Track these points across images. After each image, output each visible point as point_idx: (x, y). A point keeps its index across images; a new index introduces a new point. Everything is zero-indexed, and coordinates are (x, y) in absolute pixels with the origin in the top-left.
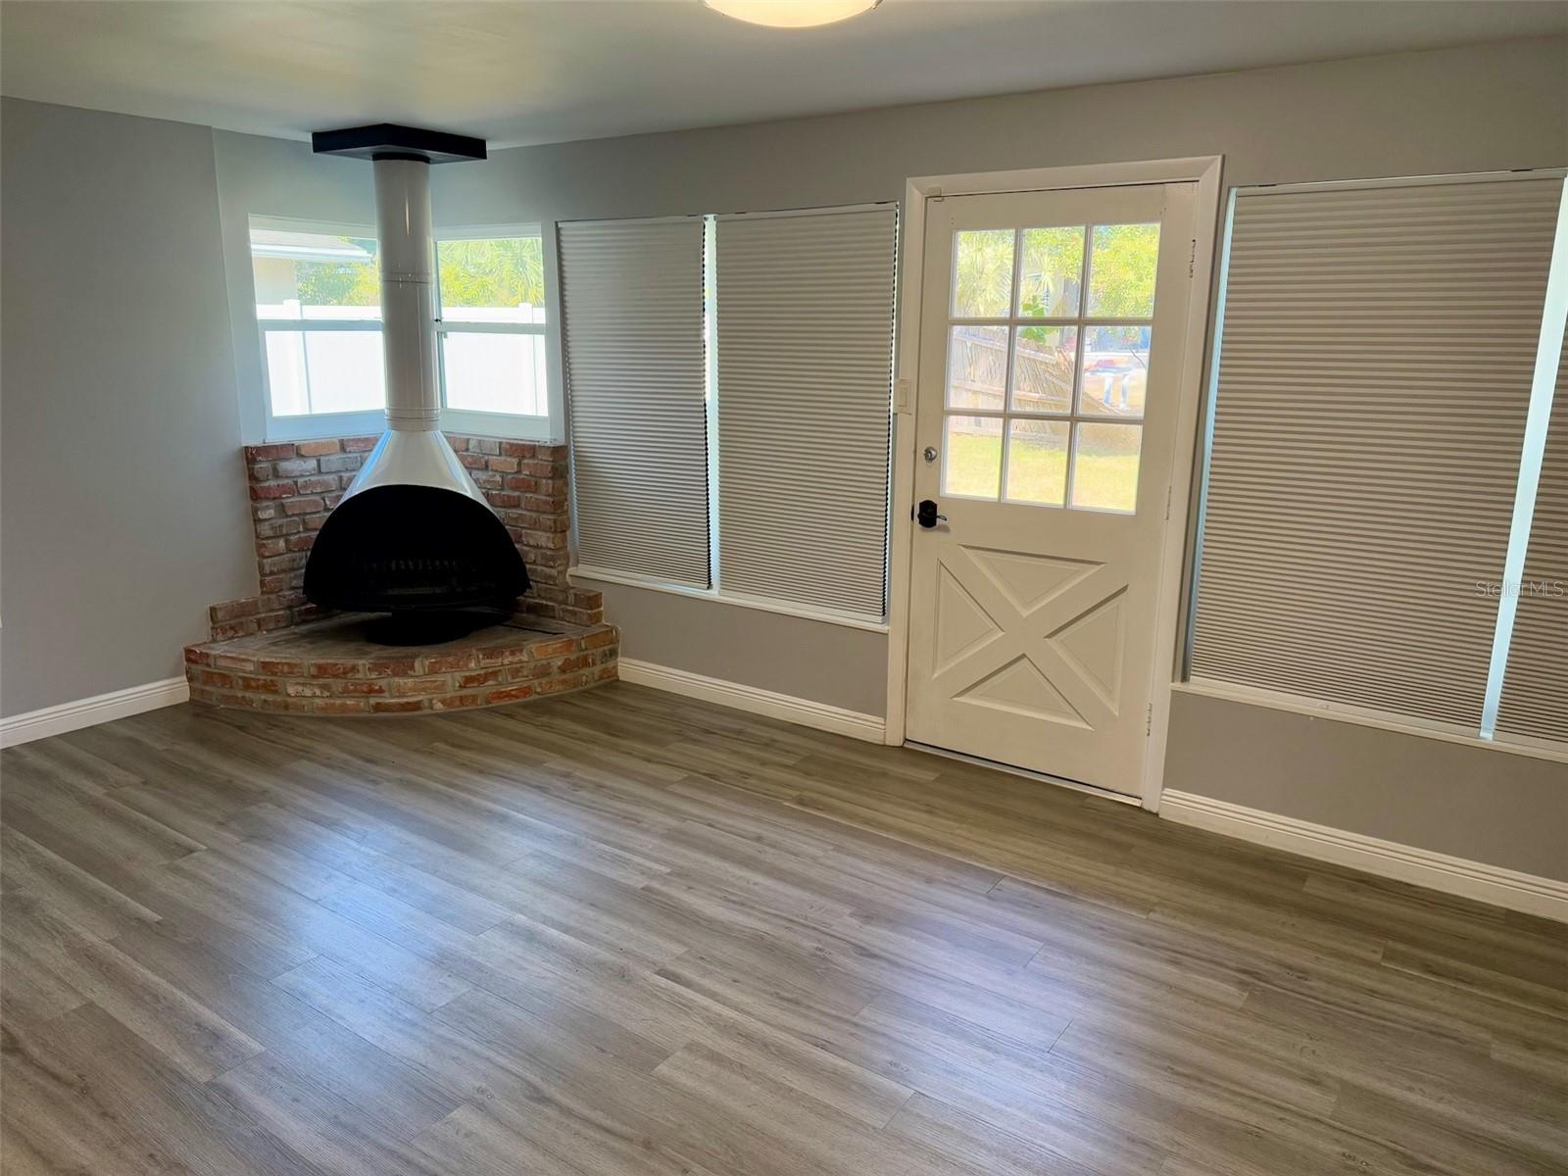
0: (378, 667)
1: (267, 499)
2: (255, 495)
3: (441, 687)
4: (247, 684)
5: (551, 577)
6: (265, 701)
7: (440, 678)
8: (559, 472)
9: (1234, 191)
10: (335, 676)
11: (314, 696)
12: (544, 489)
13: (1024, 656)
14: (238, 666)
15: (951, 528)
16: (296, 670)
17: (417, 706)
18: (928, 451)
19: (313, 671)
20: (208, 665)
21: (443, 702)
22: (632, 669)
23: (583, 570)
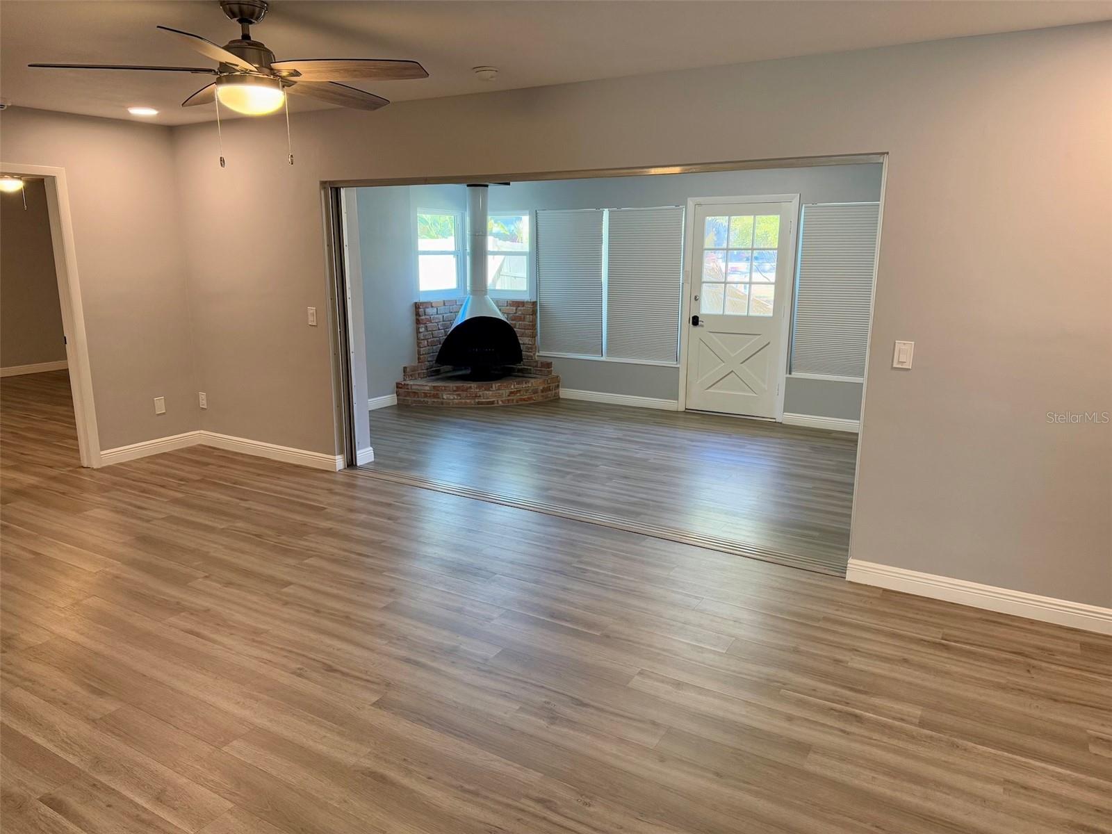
0: (479, 387)
1: (423, 324)
2: (418, 322)
3: (501, 396)
4: (426, 395)
5: (531, 356)
6: (434, 402)
7: (501, 392)
8: (534, 313)
9: (804, 205)
10: (463, 391)
11: (454, 399)
12: (527, 320)
13: (732, 371)
14: (422, 388)
15: (705, 326)
16: (447, 388)
17: (492, 403)
18: (696, 297)
19: (455, 389)
20: (408, 389)
21: (502, 401)
22: (565, 393)
23: (542, 353)
